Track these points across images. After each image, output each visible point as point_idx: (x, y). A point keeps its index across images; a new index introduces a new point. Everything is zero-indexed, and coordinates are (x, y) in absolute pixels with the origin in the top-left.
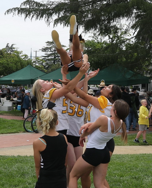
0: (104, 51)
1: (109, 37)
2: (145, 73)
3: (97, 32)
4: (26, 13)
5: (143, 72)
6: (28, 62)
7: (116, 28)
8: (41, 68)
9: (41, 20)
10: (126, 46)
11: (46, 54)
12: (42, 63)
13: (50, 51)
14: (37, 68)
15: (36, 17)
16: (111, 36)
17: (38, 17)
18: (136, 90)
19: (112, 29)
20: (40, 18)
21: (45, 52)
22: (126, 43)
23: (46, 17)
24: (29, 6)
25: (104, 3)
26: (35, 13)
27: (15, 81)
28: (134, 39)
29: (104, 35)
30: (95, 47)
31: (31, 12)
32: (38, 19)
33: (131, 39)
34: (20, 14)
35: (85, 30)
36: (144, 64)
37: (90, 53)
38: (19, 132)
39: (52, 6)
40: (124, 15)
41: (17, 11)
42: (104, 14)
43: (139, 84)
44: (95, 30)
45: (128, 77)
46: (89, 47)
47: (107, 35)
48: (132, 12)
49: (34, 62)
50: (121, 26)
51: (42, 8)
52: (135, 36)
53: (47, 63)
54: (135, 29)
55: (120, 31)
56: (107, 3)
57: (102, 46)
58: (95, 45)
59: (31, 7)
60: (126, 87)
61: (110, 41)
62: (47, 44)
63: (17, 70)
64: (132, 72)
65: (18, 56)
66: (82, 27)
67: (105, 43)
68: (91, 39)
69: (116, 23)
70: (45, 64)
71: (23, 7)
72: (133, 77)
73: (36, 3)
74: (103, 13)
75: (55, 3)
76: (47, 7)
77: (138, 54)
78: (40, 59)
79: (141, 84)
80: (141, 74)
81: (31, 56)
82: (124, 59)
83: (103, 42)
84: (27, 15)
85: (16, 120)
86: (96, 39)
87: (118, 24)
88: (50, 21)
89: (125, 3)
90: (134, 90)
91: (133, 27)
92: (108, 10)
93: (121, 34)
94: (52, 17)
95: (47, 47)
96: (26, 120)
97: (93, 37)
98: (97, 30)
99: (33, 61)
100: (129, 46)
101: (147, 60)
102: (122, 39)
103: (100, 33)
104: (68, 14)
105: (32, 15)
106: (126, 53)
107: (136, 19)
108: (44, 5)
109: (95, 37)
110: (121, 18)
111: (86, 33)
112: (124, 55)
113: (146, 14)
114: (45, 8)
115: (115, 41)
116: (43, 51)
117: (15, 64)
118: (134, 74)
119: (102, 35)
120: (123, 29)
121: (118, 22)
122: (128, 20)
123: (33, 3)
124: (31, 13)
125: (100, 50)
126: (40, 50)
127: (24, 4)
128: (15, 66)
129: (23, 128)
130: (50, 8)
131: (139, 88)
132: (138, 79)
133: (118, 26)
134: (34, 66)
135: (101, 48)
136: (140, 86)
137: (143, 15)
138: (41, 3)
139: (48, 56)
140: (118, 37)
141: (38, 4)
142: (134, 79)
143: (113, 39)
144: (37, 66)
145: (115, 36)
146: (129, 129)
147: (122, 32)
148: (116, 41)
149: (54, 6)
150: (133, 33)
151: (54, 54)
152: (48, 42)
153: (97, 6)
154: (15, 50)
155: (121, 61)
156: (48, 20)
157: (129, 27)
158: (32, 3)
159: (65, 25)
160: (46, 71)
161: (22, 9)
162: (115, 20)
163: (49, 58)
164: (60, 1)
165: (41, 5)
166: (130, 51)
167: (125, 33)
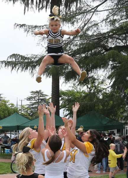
0: (82, 99)
1: (87, 86)
2: (120, 119)
3: (76, 82)
4: (12, 66)
5: (118, 118)
6: (14, 110)
7: (93, 79)
8: (26, 115)
9: (25, 72)
10: (103, 94)
11: (31, 103)
12: (27, 111)
13: (34, 99)
14: (23, 116)
15: (21, 70)
16: (89, 86)
17: (23, 69)
18: (111, 135)
19: (90, 79)
20: (25, 70)
21: (30, 101)
22: (102, 92)
23: (30, 69)
24: (15, 59)
25: (83, 56)
26: (21, 66)
27: (3, 127)
28: (110, 89)
29: (83, 85)
31: (17, 64)
32: (23, 71)
33: (107, 88)
34: (7, 66)
35: (66, 81)
36: (119, 111)
37: (70, 101)
38: (7, 173)
39: (36, 59)
40: (101, 66)
41: (4, 64)
42: (83, 66)
43: (115, 129)
44: (74, 80)
45: (105, 123)
46: (70, 96)
47: (85, 85)
48: (109, 63)
49: (20, 110)
50: (98, 77)
51: (26, 61)
52: (111, 86)
53: (31, 111)
54: (111, 79)
55: (97, 81)
56: (85, 55)
57: (81, 95)
58: (74, 95)
59: (16, 60)
60: (103, 132)
61: (88, 91)
62: (32, 93)
63: (5, 117)
64: (109, 119)
65: (5, 105)
66: (63, 78)
67: (84, 92)
68: (71, 89)
69: (93, 74)
70: (30, 112)
71: (10, 60)
72: (109, 123)
73: (21, 56)
74: (81, 65)
75: (39, 56)
76: (31, 60)
77: (113, 102)
78: (25, 107)
79: (116, 130)
80: (116, 120)
81: (17, 105)
82: (101, 107)
83: (82, 92)
84: (14, 67)
85: (4, 163)
86: (75, 89)
87: (95, 75)
88: (34, 73)
89: (102, 55)
90: (110, 134)
91: (109, 78)
92: (86, 62)
93: (98, 84)
94: (36, 69)
95: (31, 97)
96: (13, 163)
97: (73, 87)
98: (77, 80)
99: (18, 109)
100: (105, 95)
101: (122, 107)
102: (99, 88)
103: (79, 83)
104: (50, 67)
105: (18, 67)
106: (103, 101)
107: (112, 69)
108: (28, 58)
109: (74, 87)
110: (98, 69)
111: (66, 83)
112: (101, 103)
113: (121, 66)
114: (29, 61)
115: (92, 91)
116: (28, 100)
117: (3, 112)
118: (110, 120)
119: (81, 85)
120: (100, 80)
121: (95, 73)
122: (104, 71)
123: (19, 56)
124: (17, 66)
125: (79, 98)
126: (25, 99)
127: (11, 57)
128: (3, 114)
129: (11, 169)
130: (34, 61)
131: (114, 133)
132: (113, 124)
133: (96, 77)
134: (20, 114)
135: (81, 97)
136: (116, 131)
137: (118, 66)
138: (25, 56)
139: (32, 105)
140: (95, 87)
141: (23, 57)
142: (110, 125)
143: (91, 89)
144: (22, 114)
145: (93, 86)
146: (106, 170)
147: (99, 82)
148: (94, 90)
149: (37, 59)
150: (109, 82)
151: (38, 103)
152: (32, 92)
153: (76, 58)
154: (3, 99)
155: (99, 108)
156: (32, 72)
157: (105, 78)
158: (17, 56)
159: (48, 76)
160: (31, 118)
161: (9, 62)
162: (92, 71)
163: (33, 106)
164: (43, 55)
165: (26, 58)
166: (107, 99)
167: (102, 83)
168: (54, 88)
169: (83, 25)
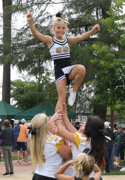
1: (36, 77)
29: (31, 75)
30: (23, 86)
46: (19, 86)
47: (34, 75)
58: (23, 85)
61: (37, 81)
83: (31, 82)
97: (22, 77)
102: (47, 79)
143: (40, 79)
148: (43, 81)
168: (5, 77)
169: (37, 16)
